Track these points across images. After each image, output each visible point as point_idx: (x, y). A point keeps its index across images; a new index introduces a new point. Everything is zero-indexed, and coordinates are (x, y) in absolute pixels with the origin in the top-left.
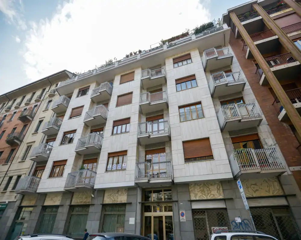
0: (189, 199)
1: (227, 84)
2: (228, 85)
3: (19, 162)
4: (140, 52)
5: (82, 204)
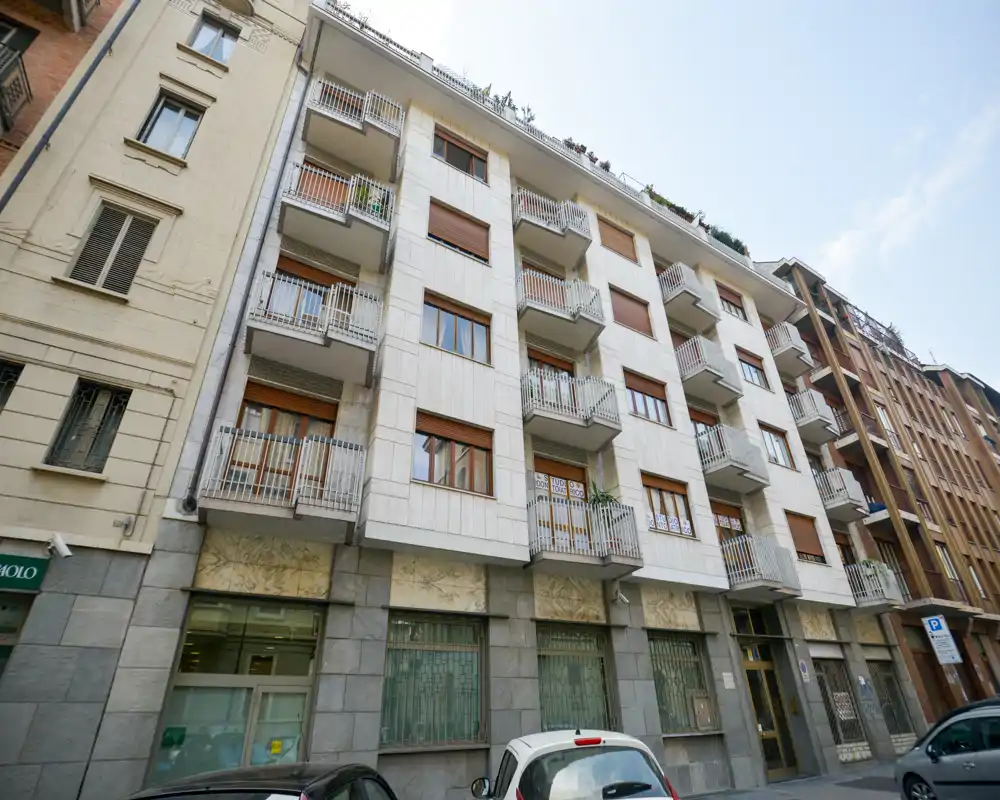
3: (56, 281)
5: (575, 619)
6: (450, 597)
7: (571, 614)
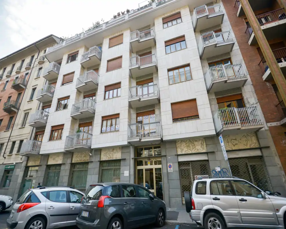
0: (176, 154)
1: (216, 44)
2: (217, 46)
3: (20, 128)
4: (128, 11)
5: (82, 161)
6: (57, 161)
7: (81, 160)
